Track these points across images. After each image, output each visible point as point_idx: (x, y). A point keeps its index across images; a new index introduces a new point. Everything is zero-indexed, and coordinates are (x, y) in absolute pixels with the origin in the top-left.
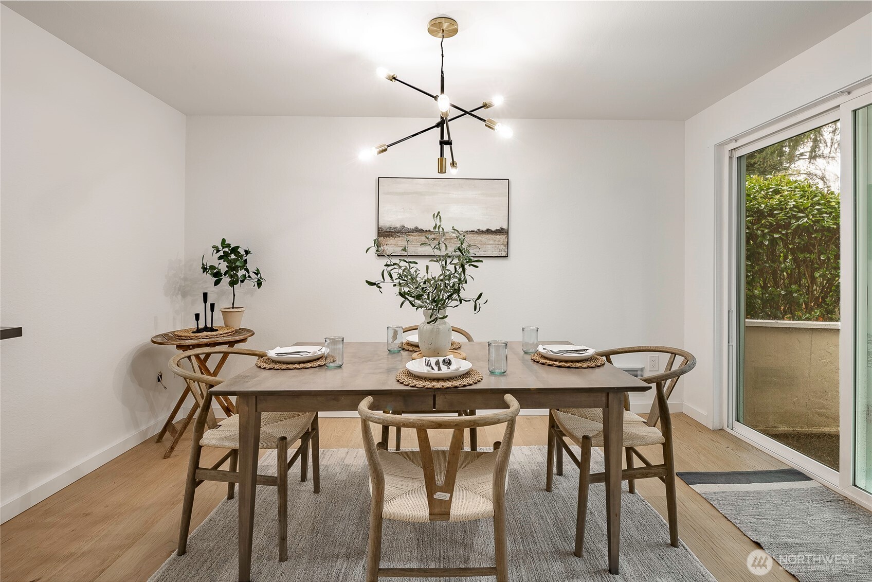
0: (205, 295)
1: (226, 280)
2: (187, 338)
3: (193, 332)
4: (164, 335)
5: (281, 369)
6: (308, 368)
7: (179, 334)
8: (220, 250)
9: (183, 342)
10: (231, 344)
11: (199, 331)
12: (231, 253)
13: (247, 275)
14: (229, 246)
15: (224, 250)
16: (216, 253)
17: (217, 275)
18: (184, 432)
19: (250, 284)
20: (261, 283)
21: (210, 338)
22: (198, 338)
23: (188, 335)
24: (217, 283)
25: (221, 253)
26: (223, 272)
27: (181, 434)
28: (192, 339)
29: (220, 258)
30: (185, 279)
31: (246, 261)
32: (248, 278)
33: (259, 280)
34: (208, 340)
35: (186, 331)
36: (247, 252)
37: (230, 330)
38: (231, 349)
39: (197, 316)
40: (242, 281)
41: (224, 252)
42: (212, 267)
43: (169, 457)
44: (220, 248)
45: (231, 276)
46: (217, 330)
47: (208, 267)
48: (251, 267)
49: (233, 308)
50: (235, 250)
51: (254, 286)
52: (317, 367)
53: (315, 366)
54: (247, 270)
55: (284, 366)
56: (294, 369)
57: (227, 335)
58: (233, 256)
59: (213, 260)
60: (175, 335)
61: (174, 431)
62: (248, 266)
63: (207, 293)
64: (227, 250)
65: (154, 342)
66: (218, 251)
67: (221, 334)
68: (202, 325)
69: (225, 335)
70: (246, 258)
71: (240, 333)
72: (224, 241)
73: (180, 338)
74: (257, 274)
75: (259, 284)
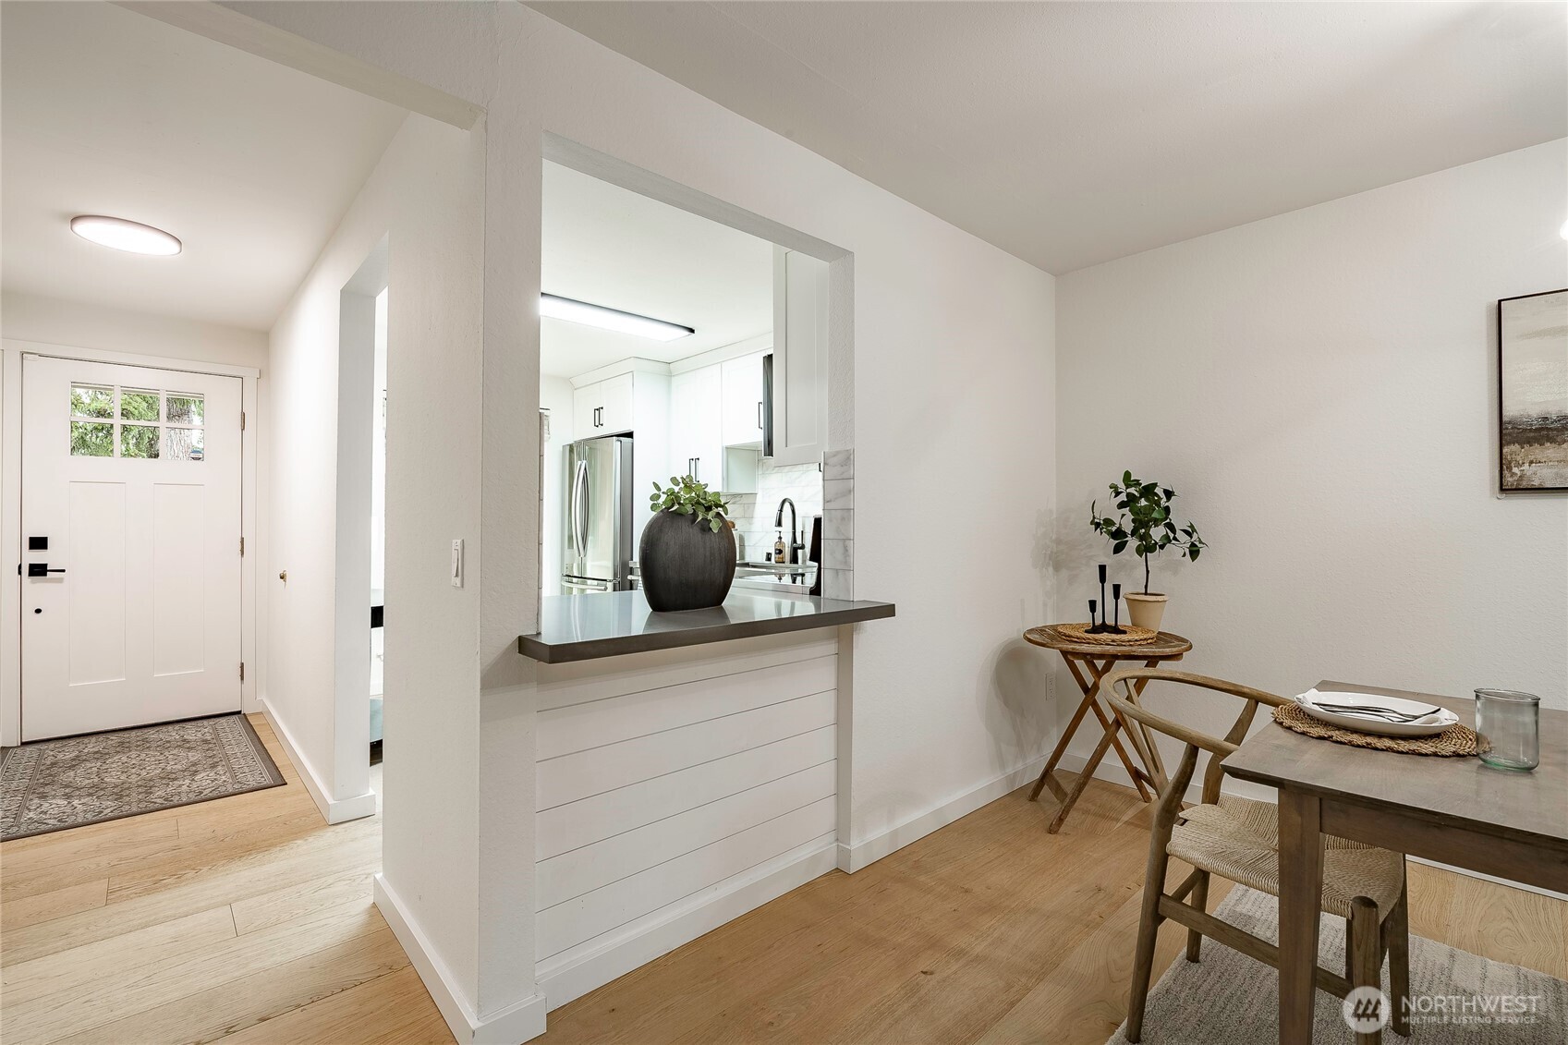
0: (1102, 569)
1: (1133, 543)
2: (1080, 641)
3: (1086, 631)
4: (1041, 631)
5: (1350, 744)
6: (1426, 755)
7: (1068, 632)
8: (1121, 492)
9: (1078, 647)
10: (1152, 661)
11: (1095, 629)
12: (1141, 497)
13: (1171, 535)
14: (1137, 483)
15: (1128, 490)
16: (1115, 497)
17: (1118, 534)
18: (1077, 797)
19: (1177, 550)
20: (1198, 551)
21: (1118, 645)
22: (1098, 643)
23: (1079, 635)
24: (1118, 549)
25: (1123, 497)
26: (1129, 531)
27: (1074, 800)
28: (1089, 643)
29: (1122, 505)
30: (1058, 542)
31: (1167, 510)
32: (1173, 542)
33: (1193, 545)
34: (1119, 648)
35: (1073, 627)
36: (1169, 494)
37: (1150, 635)
38: (1150, 672)
39: (1093, 604)
40: (1162, 547)
41: (1128, 495)
42: (1108, 522)
43: (1056, 832)
44: (1122, 486)
45: (1142, 538)
46: (1124, 632)
47: (1102, 522)
48: (1178, 519)
49: (1146, 594)
50: (1148, 491)
51: (1184, 555)
52: (1450, 756)
53: (1444, 753)
54: (1171, 527)
55: (1356, 739)
56: (1386, 750)
57: (1145, 642)
58: (1143, 502)
59: (1109, 508)
60: (1059, 633)
61: (1058, 790)
62: (1173, 517)
63: (1105, 566)
64: (1132, 490)
65: (1030, 640)
66: (1118, 494)
67: (1137, 641)
68: (1099, 621)
69: (1142, 642)
70: (1167, 504)
71: (1167, 642)
72: (1127, 475)
73: (1069, 638)
74: (1189, 534)
75: (1194, 552)
